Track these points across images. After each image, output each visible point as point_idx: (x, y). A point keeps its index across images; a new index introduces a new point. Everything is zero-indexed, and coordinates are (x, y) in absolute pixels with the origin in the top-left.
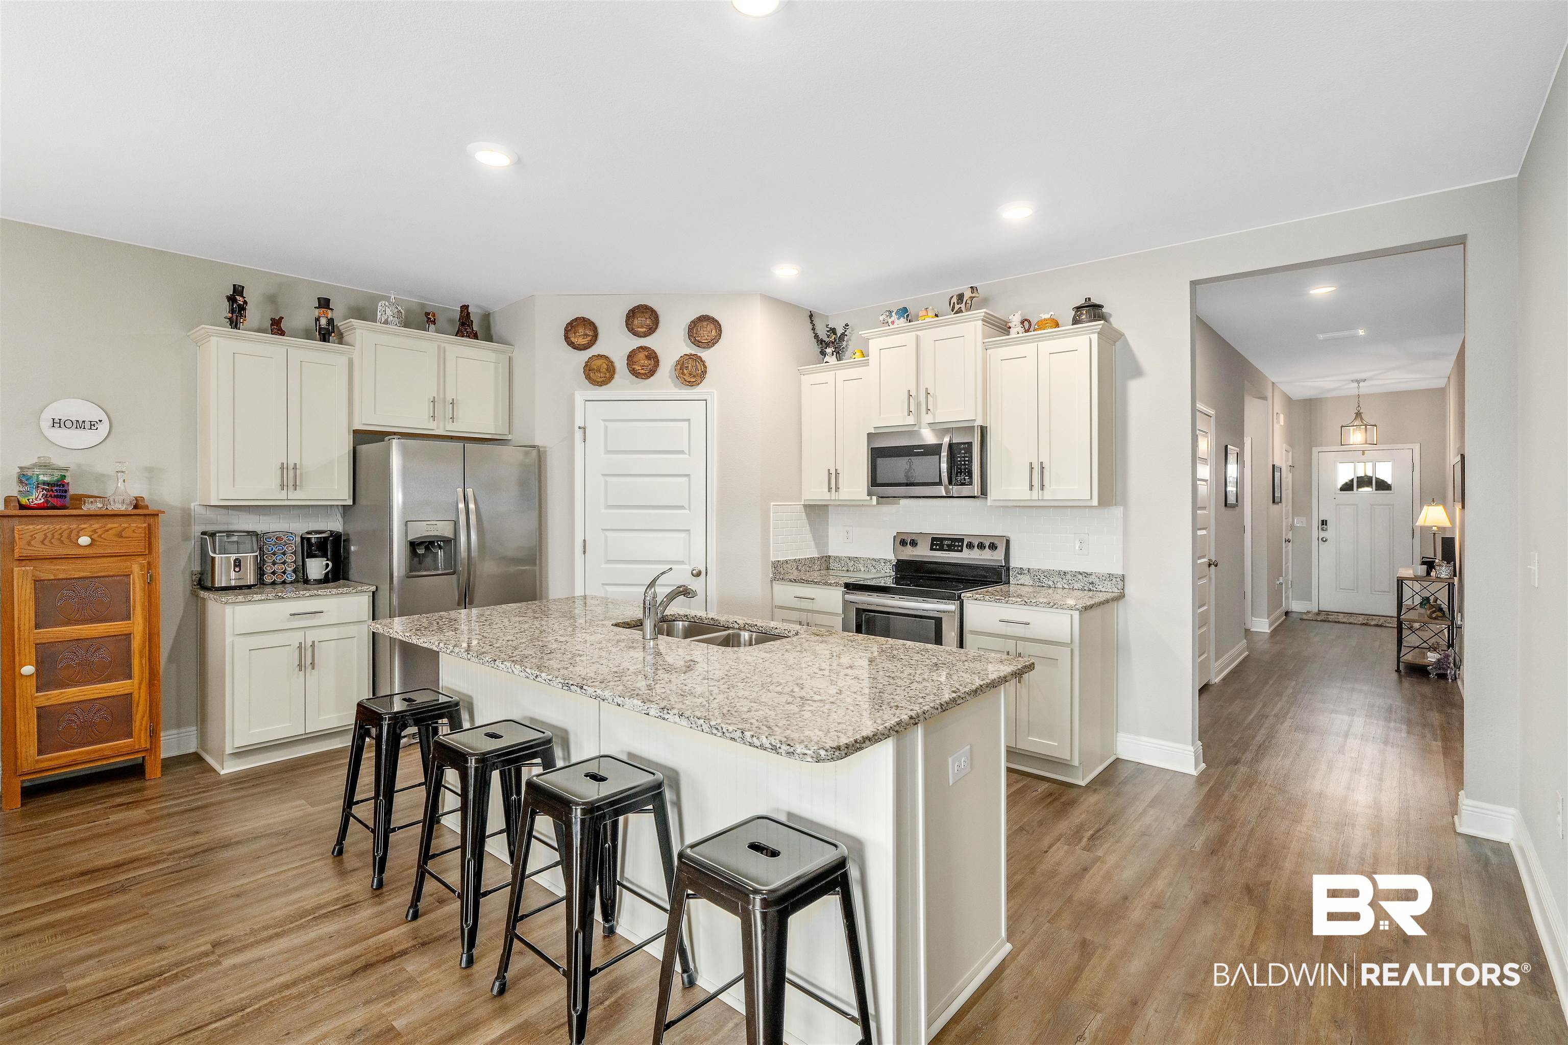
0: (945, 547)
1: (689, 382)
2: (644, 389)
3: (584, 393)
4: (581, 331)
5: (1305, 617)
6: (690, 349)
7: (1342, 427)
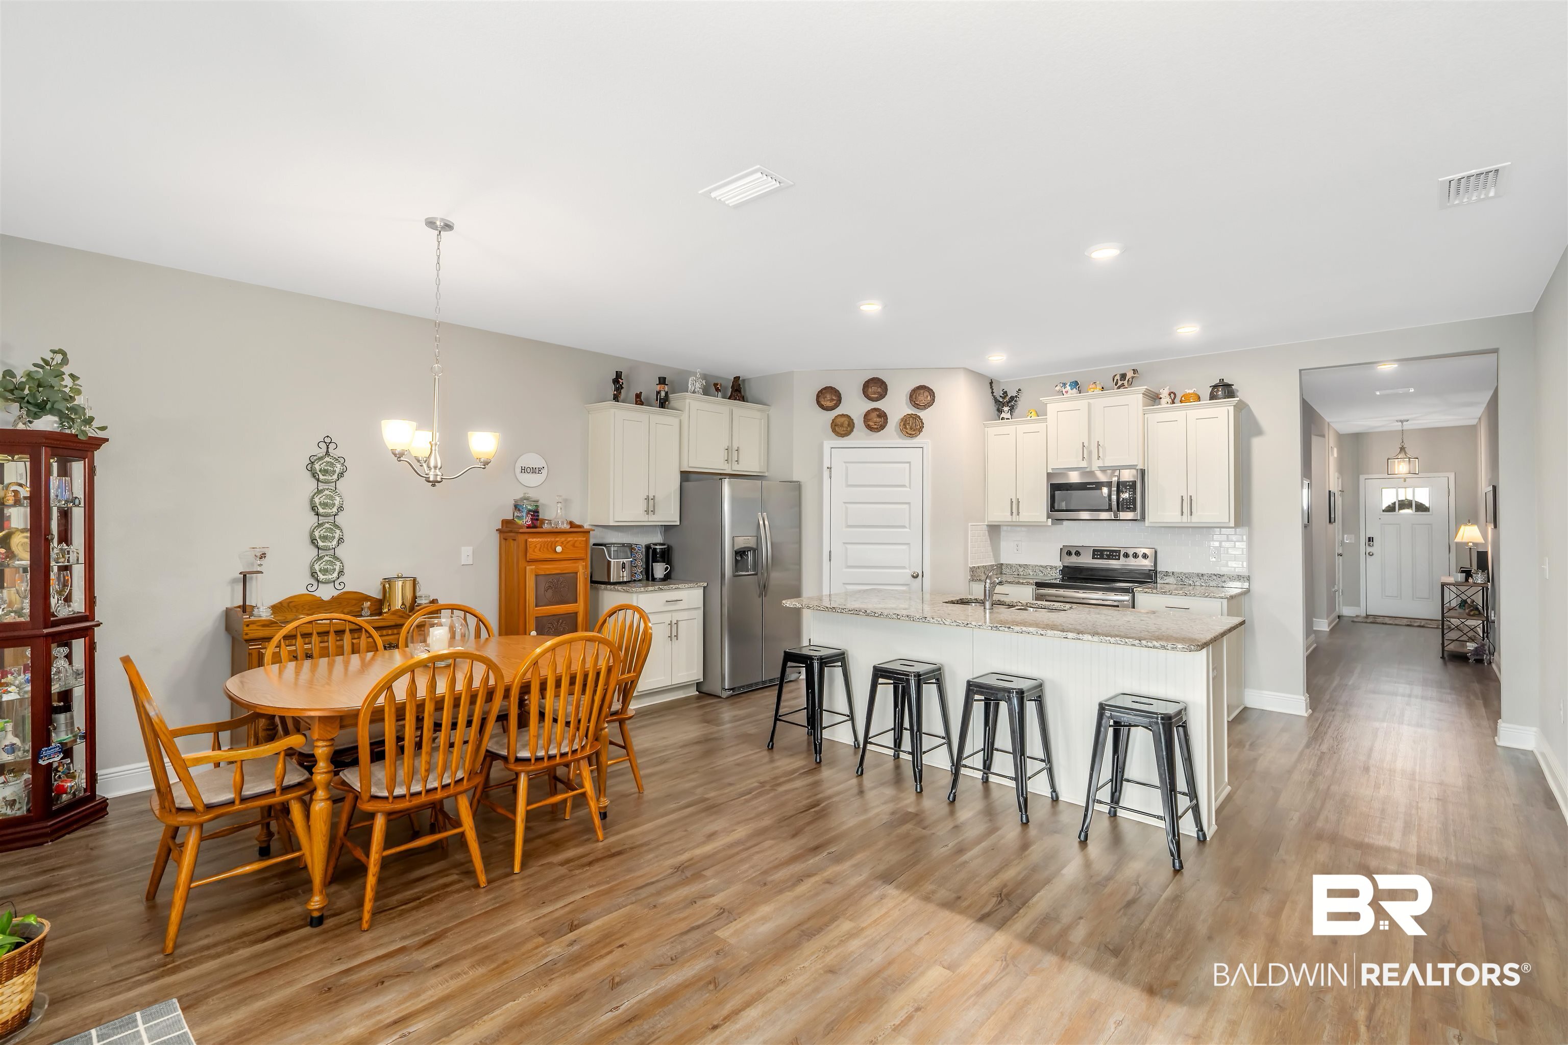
0: (1105, 557)
1: (910, 434)
2: (877, 439)
3: (831, 442)
4: (828, 397)
5: (1355, 620)
6: (910, 410)
7: (1388, 459)
